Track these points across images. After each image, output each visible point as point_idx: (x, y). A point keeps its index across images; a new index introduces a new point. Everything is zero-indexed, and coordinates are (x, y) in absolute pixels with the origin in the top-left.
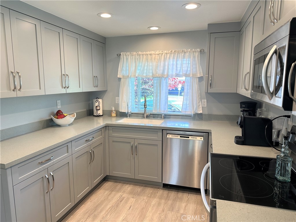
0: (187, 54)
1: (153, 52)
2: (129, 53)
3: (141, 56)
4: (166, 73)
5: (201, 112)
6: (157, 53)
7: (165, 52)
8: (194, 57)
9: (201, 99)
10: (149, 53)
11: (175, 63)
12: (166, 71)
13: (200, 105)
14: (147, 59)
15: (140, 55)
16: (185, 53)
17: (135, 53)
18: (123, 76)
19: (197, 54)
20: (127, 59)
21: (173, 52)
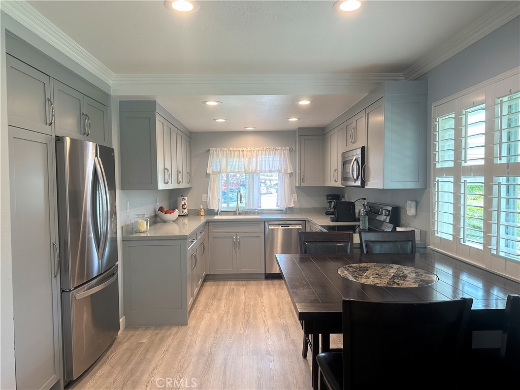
0: (278, 152)
1: (245, 149)
2: (219, 149)
3: (233, 152)
4: (258, 169)
5: (293, 205)
6: (248, 149)
7: (257, 149)
8: (284, 154)
9: (292, 193)
10: (240, 149)
11: (267, 159)
12: (258, 167)
13: (291, 199)
14: (239, 156)
15: (231, 151)
16: (276, 150)
17: (225, 149)
18: (213, 172)
19: (287, 152)
20: (217, 155)
21: (265, 149)
